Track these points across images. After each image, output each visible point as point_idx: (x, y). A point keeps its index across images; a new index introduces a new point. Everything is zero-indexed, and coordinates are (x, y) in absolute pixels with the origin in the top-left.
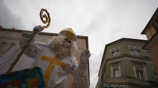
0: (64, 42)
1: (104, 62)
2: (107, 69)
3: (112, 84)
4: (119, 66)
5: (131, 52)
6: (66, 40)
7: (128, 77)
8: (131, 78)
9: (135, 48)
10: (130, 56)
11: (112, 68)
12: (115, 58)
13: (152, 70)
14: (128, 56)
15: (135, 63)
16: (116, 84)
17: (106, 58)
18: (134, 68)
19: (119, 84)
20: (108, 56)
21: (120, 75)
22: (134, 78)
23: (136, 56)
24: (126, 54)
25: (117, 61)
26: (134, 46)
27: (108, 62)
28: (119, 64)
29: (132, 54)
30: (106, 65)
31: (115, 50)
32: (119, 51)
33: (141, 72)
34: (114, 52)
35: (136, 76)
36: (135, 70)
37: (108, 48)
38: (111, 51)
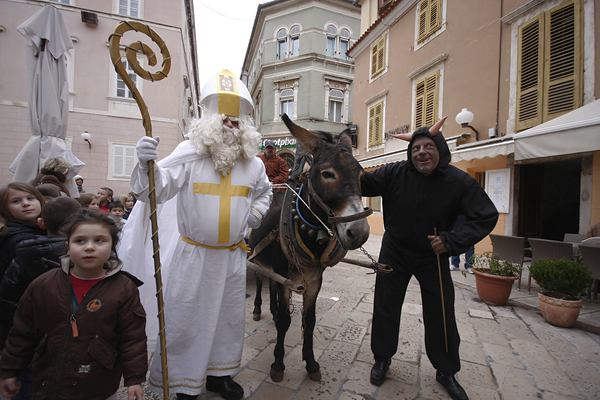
0: (224, 131)
2: (265, 98)
3: (277, 139)
4: (296, 91)
5: (328, 44)
6: (225, 121)
7: (311, 119)
8: (317, 120)
9: (339, 30)
10: (322, 61)
11: (277, 95)
12: (287, 65)
14: (318, 60)
15: (330, 81)
16: (284, 138)
18: (328, 94)
20: (267, 56)
21: (295, 116)
22: (323, 121)
23: (337, 59)
24: (316, 55)
25: (291, 76)
26: (339, 25)
27: (266, 77)
28: (296, 83)
29: (328, 54)
30: (260, 85)
31: (288, 33)
32: (298, 41)
33: (339, 104)
34: (283, 41)
35: (326, 116)
36: (327, 100)
37: (266, 19)
38: (275, 35)
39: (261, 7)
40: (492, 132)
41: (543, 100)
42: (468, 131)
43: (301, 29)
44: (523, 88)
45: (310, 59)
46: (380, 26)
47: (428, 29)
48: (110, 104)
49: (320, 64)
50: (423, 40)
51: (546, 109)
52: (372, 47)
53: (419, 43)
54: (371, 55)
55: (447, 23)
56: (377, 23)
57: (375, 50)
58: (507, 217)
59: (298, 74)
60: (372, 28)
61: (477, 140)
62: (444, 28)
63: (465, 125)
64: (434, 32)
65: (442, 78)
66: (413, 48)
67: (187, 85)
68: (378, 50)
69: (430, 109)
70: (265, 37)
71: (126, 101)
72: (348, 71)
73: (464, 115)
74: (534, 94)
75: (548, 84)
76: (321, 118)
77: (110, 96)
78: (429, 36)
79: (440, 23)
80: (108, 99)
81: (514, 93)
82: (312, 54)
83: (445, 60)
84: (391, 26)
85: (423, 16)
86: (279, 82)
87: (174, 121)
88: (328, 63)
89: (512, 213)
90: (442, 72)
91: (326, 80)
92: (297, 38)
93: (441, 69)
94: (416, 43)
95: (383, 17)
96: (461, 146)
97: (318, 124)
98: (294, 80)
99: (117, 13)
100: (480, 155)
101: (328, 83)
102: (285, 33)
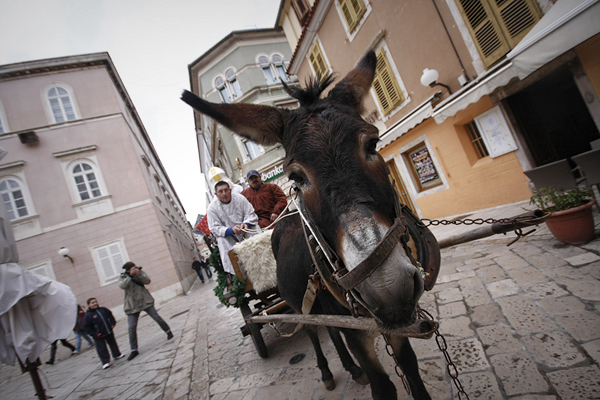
2: (227, 146)
5: (266, 75)
9: (270, 58)
10: (267, 91)
11: (237, 139)
14: (262, 92)
19: (266, 172)
21: (262, 150)
23: (279, 84)
24: (259, 87)
26: (269, 53)
29: (270, 82)
30: (217, 136)
31: (224, 79)
32: (237, 82)
34: (223, 88)
37: (199, 75)
38: (214, 86)
39: (190, 67)
40: (462, 80)
41: (500, 27)
42: (439, 90)
43: (235, 70)
44: (474, 26)
45: (255, 94)
46: (309, 35)
47: (354, 17)
48: (78, 211)
49: (265, 94)
50: (354, 29)
51: (508, 34)
52: (308, 57)
53: (351, 33)
54: (311, 65)
55: (370, 3)
56: (304, 33)
57: (312, 58)
58: (517, 154)
60: (301, 41)
61: (451, 93)
62: (369, 9)
63: (433, 84)
64: (362, 17)
65: (388, 54)
66: (347, 40)
67: (148, 164)
68: (315, 56)
69: (390, 87)
70: (205, 91)
71: (92, 201)
73: (428, 76)
74: (489, 25)
75: (498, 11)
77: (74, 203)
78: (358, 23)
79: (364, 6)
80: (74, 206)
81: (467, 35)
82: (254, 88)
83: (383, 36)
84: (318, 30)
85: (345, 8)
87: (148, 201)
88: (273, 90)
89: (521, 148)
90: (386, 48)
92: (235, 80)
93: (384, 45)
94: (348, 34)
95: (307, 26)
96: (437, 107)
99: (54, 122)
100: (463, 105)
102: (222, 81)
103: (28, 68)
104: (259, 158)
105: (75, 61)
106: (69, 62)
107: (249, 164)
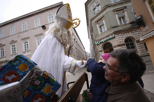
1: (90, 23)
2: (94, 29)
3: (102, 39)
4: (104, 21)
7: (113, 28)
8: (115, 27)
10: (111, 6)
12: (98, 14)
13: (132, 11)
14: (109, 7)
15: (116, 11)
16: (104, 38)
17: (89, 18)
18: (117, 16)
19: (107, 37)
20: (91, 16)
21: (106, 29)
22: (118, 26)
23: (117, 2)
24: (108, 5)
25: (100, 17)
27: (92, 22)
28: (103, 18)
29: (112, 3)
30: (92, 25)
31: (95, 5)
33: (123, 17)
34: (95, 9)
35: (119, 24)
36: (117, 18)
37: (88, 6)
38: (92, 9)
39: (85, 4)
43: (99, 1)
45: (106, 8)
49: (110, 8)
59: (103, 15)
72: (123, 4)
76: (117, 25)
82: (106, 6)
86: (97, 21)
88: (113, 5)
91: (115, 11)
92: (99, 5)
97: (116, 28)
98: (102, 18)
99: (49, 23)
101: (116, 12)
103: (45, 9)
104: (105, 32)
105: (55, 6)
106: (53, 6)
107: (101, 34)
